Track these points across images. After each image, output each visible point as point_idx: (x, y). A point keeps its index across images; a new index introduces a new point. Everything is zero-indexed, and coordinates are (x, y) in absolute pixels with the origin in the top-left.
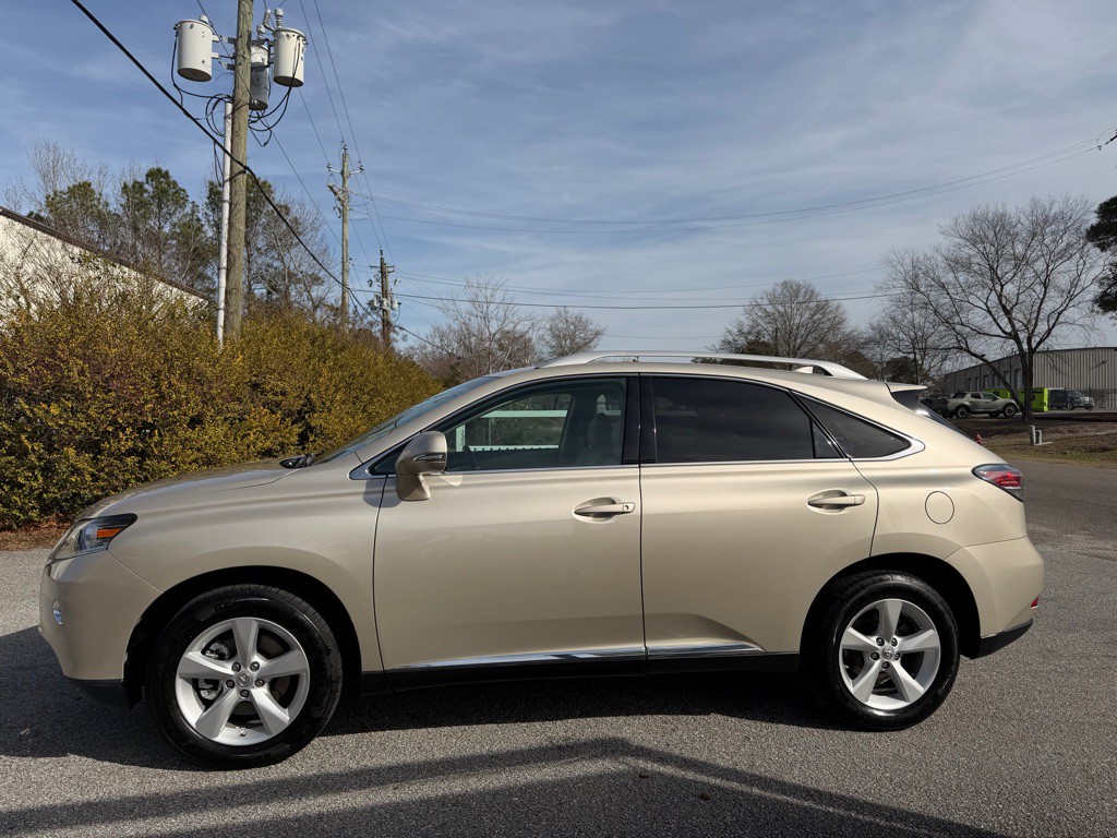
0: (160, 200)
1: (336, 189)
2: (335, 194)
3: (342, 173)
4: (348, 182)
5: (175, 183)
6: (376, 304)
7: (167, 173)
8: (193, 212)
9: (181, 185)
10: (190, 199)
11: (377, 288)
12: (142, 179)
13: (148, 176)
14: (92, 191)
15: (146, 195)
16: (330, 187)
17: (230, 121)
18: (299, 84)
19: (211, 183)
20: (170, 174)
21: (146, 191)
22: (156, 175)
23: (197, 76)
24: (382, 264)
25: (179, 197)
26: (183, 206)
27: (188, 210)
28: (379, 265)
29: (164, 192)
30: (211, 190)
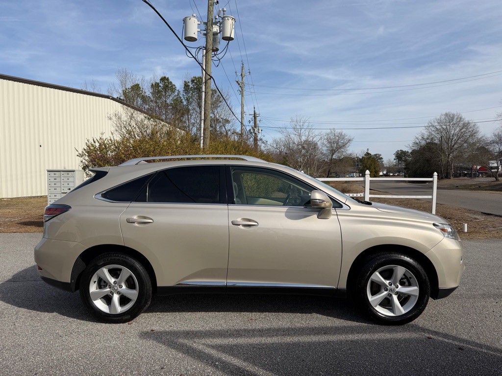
0: (165, 90)
1: (239, 82)
2: (239, 84)
3: (242, 75)
4: (244, 78)
5: (171, 82)
6: (252, 131)
7: (168, 78)
8: (178, 94)
9: (173, 83)
10: (177, 89)
11: (252, 124)
12: (158, 81)
13: (161, 80)
14: (140, 88)
15: (160, 88)
16: (237, 82)
17: (205, 57)
18: (232, 39)
19: (185, 82)
20: (169, 78)
21: (160, 86)
22: (163, 79)
23: (192, 39)
24: (255, 113)
25: (172, 88)
26: (174, 92)
27: (176, 93)
28: (253, 114)
29: (167, 86)
30: (185, 85)
